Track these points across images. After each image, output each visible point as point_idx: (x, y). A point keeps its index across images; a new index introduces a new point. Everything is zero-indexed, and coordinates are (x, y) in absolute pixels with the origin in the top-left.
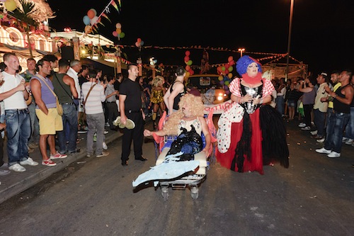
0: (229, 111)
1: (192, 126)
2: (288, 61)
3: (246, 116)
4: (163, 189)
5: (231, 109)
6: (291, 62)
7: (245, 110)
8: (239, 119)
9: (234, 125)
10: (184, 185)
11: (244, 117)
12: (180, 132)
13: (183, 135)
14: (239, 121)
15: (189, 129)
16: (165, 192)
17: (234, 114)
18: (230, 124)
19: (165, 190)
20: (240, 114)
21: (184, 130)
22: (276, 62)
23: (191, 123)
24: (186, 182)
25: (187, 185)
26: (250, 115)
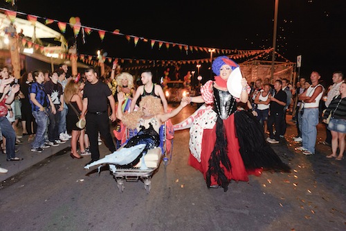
0: (201, 117)
1: (150, 124)
2: (274, 59)
3: (219, 122)
5: (203, 115)
6: (278, 59)
7: (218, 116)
8: (211, 125)
9: (206, 131)
10: (136, 177)
11: (217, 122)
12: (139, 129)
13: (142, 133)
14: (212, 128)
15: (147, 127)
17: (206, 120)
18: (202, 131)
19: (120, 183)
20: (212, 120)
21: (143, 128)
22: (259, 59)
23: (149, 121)
24: (138, 174)
25: (139, 177)
26: (224, 121)
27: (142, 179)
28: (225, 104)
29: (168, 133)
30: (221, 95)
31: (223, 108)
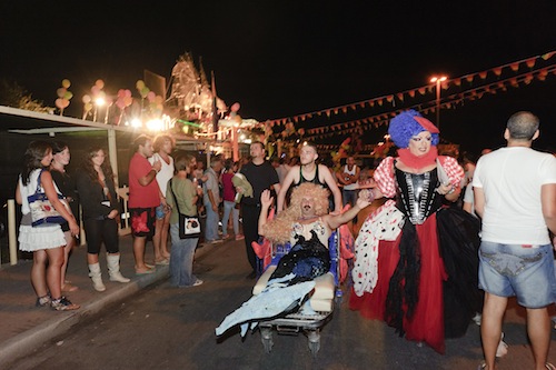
0: (374, 219)
1: (312, 232)
3: (408, 229)
4: (263, 333)
5: (378, 216)
7: (407, 217)
8: (393, 235)
9: (383, 244)
10: (296, 328)
11: (403, 229)
12: (293, 242)
13: (299, 247)
14: (394, 239)
15: (308, 237)
16: (267, 337)
18: (377, 244)
19: (267, 336)
20: (395, 225)
21: (301, 239)
23: (311, 226)
24: (299, 323)
25: (301, 328)
26: (417, 228)
27: (304, 332)
28: (417, 196)
29: (344, 247)
30: (410, 182)
31: (416, 205)
